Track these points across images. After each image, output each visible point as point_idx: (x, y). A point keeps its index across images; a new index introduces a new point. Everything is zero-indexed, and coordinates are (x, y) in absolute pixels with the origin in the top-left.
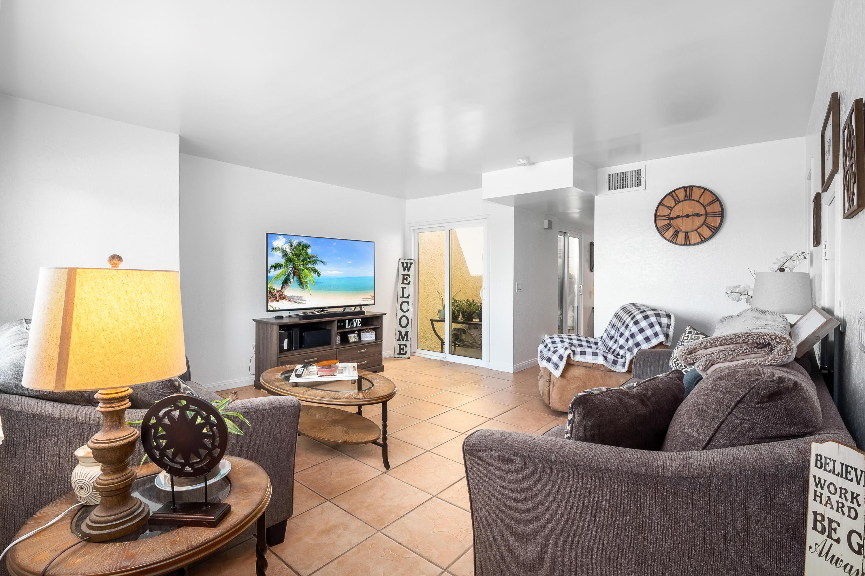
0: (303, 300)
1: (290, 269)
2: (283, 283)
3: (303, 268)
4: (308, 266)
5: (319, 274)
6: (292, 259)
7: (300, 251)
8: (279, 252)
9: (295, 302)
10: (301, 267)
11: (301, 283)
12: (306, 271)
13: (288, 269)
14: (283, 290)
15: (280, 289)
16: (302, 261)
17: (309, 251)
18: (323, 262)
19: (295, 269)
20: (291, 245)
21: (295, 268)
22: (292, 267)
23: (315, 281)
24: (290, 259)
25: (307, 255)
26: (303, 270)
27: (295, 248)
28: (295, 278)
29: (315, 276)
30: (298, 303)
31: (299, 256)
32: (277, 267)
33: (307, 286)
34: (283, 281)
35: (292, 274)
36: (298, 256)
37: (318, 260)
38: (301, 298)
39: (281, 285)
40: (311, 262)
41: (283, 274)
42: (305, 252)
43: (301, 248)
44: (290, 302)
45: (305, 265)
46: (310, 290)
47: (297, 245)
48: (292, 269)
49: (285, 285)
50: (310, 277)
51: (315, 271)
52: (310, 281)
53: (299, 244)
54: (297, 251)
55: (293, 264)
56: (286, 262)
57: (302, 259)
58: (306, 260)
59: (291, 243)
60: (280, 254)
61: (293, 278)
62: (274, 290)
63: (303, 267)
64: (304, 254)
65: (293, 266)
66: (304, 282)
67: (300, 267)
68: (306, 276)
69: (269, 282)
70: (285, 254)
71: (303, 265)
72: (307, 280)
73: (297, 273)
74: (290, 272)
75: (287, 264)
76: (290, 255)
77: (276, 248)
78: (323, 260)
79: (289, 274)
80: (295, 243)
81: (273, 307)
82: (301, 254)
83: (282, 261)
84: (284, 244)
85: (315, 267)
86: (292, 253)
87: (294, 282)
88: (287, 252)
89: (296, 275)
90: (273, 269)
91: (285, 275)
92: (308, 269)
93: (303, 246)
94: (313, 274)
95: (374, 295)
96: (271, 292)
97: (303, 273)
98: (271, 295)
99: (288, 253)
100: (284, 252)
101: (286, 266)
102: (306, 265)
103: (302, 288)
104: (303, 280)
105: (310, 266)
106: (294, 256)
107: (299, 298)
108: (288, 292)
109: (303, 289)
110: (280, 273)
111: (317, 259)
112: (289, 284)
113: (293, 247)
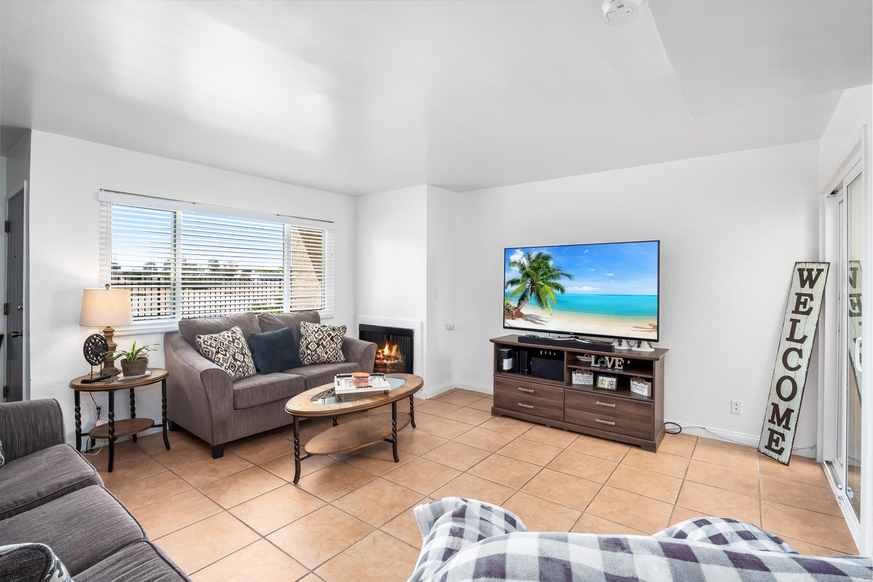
0: (542, 321)
1: (528, 285)
2: (519, 300)
3: (543, 284)
4: (548, 281)
5: (563, 291)
6: (530, 274)
7: (539, 264)
8: (516, 266)
9: (532, 322)
10: (541, 283)
11: (541, 302)
12: (546, 286)
13: (525, 285)
14: (520, 307)
15: (516, 306)
16: (542, 275)
17: (551, 263)
18: (568, 276)
19: (533, 285)
20: (529, 259)
21: (533, 283)
22: (530, 282)
23: (557, 299)
24: (528, 274)
25: (548, 267)
26: (542, 286)
27: (534, 261)
28: (533, 295)
29: (559, 292)
30: (537, 323)
31: (538, 269)
32: (513, 282)
33: (547, 304)
34: (519, 298)
35: (530, 290)
36: (536, 270)
37: (562, 274)
38: (540, 318)
39: (518, 302)
40: (552, 276)
41: (520, 290)
42: (545, 265)
43: (540, 260)
44: (526, 321)
45: (545, 280)
46: (551, 310)
47: (536, 257)
48: (529, 284)
49: (522, 302)
50: (552, 294)
51: (557, 287)
52: (551, 299)
53: (538, 256)
54: (535, 265)
55: (531, 279)
56: (524, 277)
57: (542, 273)
58: (546, 274)
59: (529, 256)
60: (516, 269)
61: (531, 295)
62: (510, 307)
63: (543, 282)
64: (544, 267)
65: (532, 282)
66: (544, 300)
67: (539, 282)
68: (546, 293)
69: (505, 298)
70: (523, 268)
71: (542, 280)
72: (547, 297)
73: (535, 289)
74: (528, 288)
75: (525, 279)
76: (528, 269)
77: (514, 263)
78: (568, 273)
79: (527, 290)
80: (534, 255)
81: (509, 325)
82: (540, 268)
83: (519, 276)
84: (522, 258)
85: (558, 282)
86: (530, 267)
87: (532, 299)
88: (524, 266)
89: (534, 292)
90: (510, 285)
91: (522, 291)
92: (549, 284)
93: (543, 258)
94: (555, 291)
95: (656, 324)
96: (507, 309)
97: (543, 289)
98: (508, 312)
99: (525, 268)
100: (521, 266)
101: (523, 281)
102: (547, 280)
103: (540, 306)
104: (542, 298)
105: (552, 281)
106: (532, 270)
107: (537, 318)
108: (525, 310)
109: (543, 308)
110: (517, 289)
111: (561, 272)
112: (526, 301)
113: (531, 260)
